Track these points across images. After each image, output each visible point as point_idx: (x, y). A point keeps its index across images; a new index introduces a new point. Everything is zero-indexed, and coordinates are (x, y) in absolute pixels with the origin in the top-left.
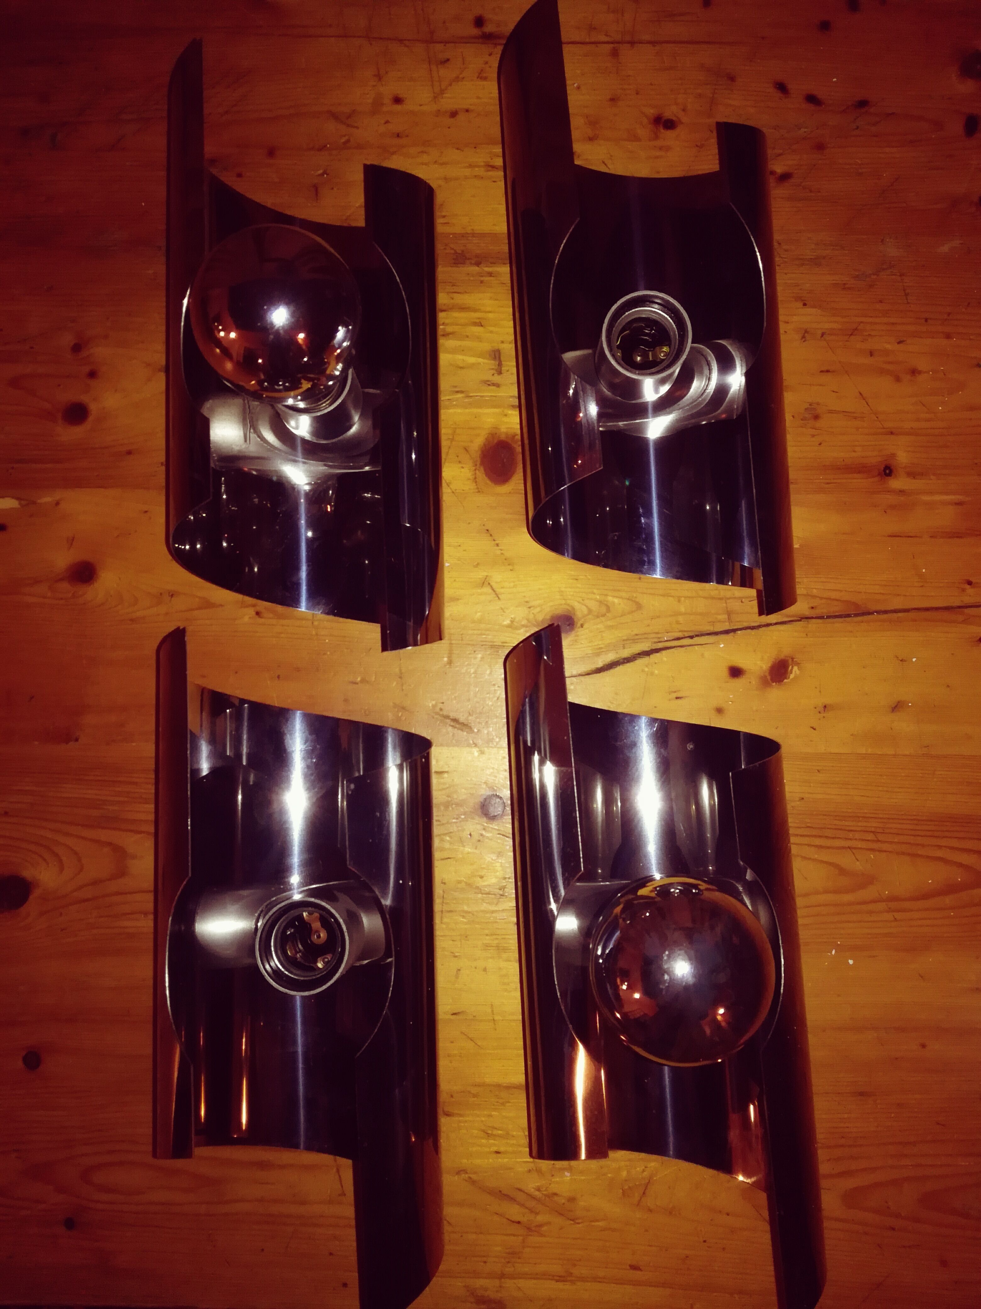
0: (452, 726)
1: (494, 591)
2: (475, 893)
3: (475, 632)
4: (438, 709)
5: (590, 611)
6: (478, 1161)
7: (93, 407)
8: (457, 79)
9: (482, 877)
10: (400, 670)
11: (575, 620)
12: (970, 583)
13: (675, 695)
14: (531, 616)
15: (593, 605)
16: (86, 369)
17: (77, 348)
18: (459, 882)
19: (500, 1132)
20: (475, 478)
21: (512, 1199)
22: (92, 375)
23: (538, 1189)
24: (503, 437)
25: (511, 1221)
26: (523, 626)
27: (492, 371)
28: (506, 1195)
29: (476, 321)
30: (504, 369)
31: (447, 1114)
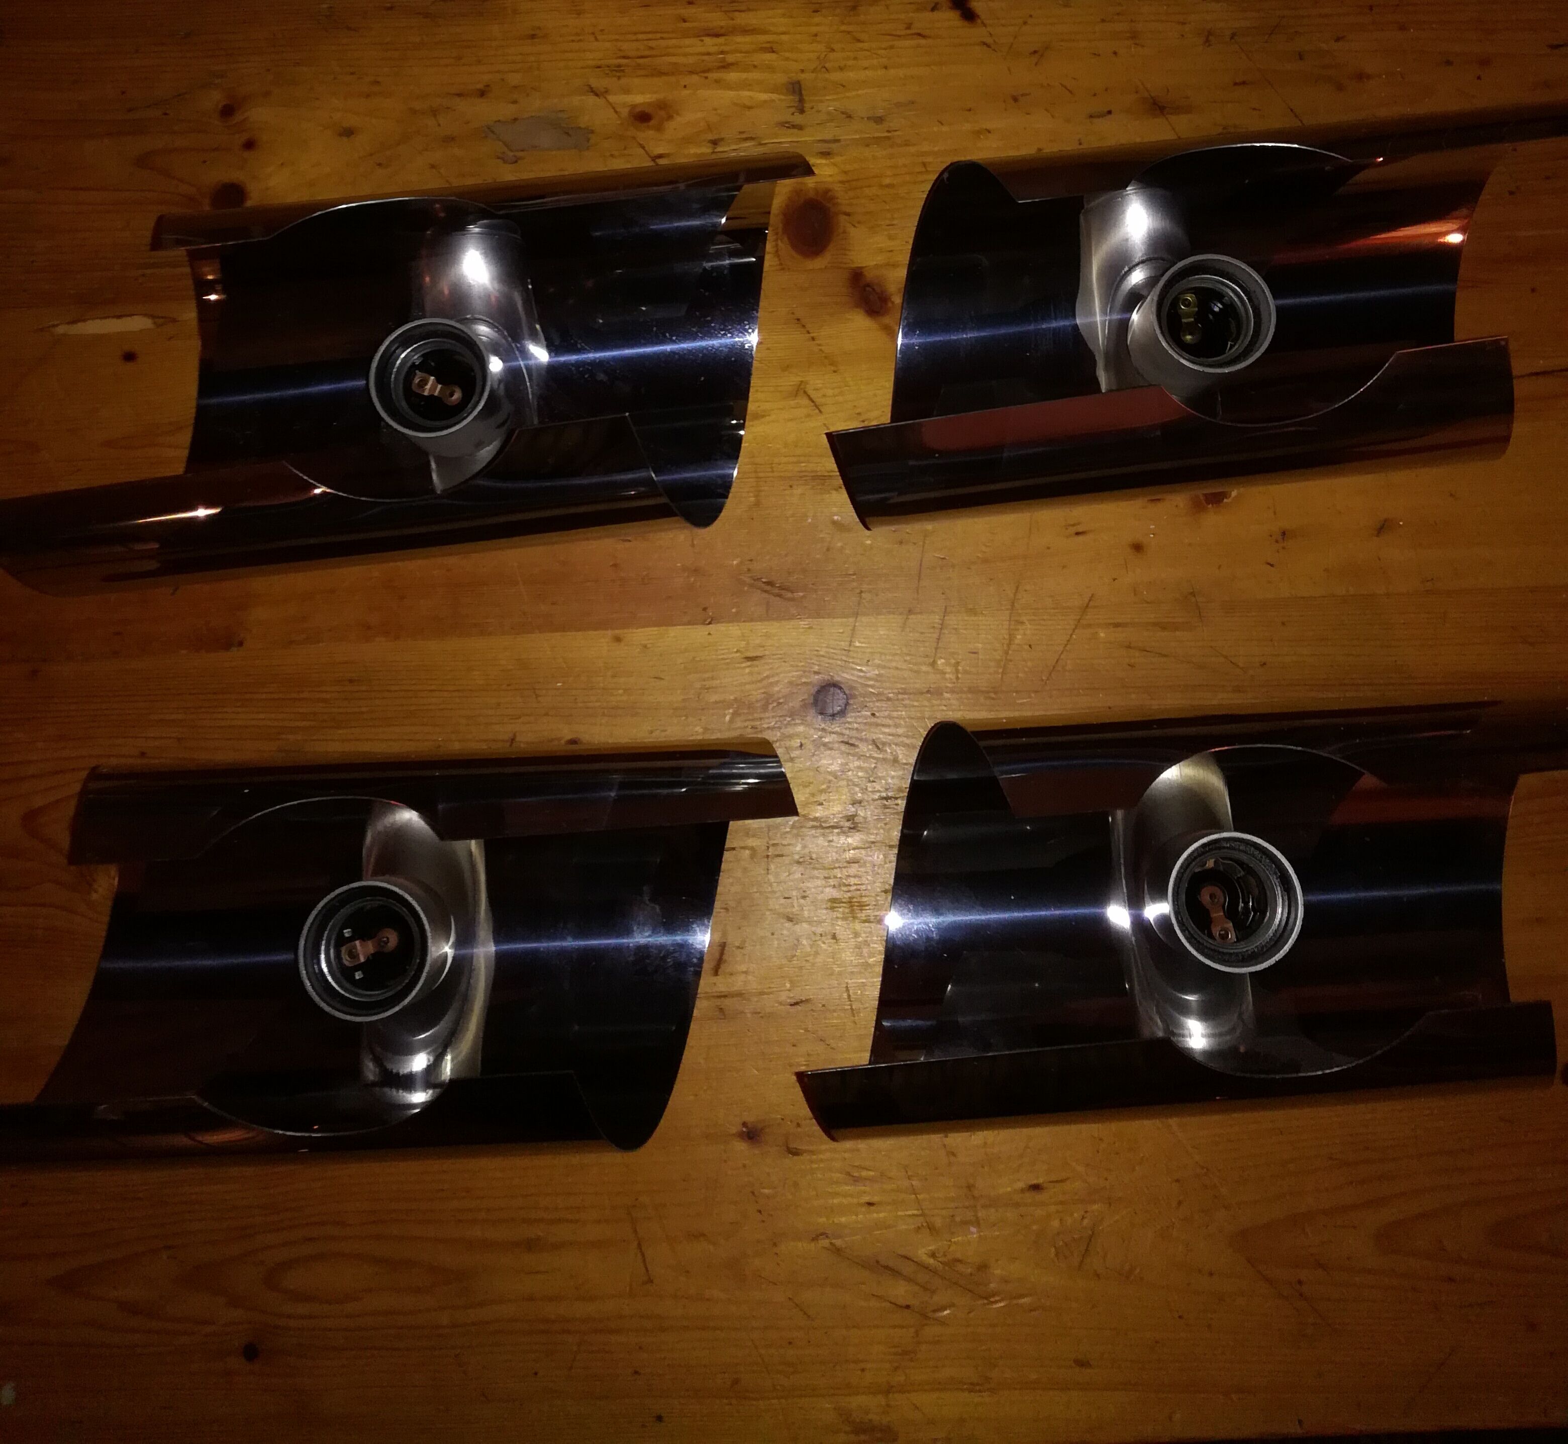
0: (765, 591)
1: (813, 402)
3: (790, 460)
4: (744, 571)
6: (843, 1219)
7: (252, 188)
13: (1073, 530)
16: (241, 138)
17: (227, 111)
19: (872, 1173)
20: (777, 251)
21: (895, 1273)
22: (250, 145)
23: (933, 1255)
24: (812, 194)
25: (896, 1305)
27: (793, 110)
28: (887, 1267)
29: (764, 45)
30: (807, 106)
31: (794, 1152)
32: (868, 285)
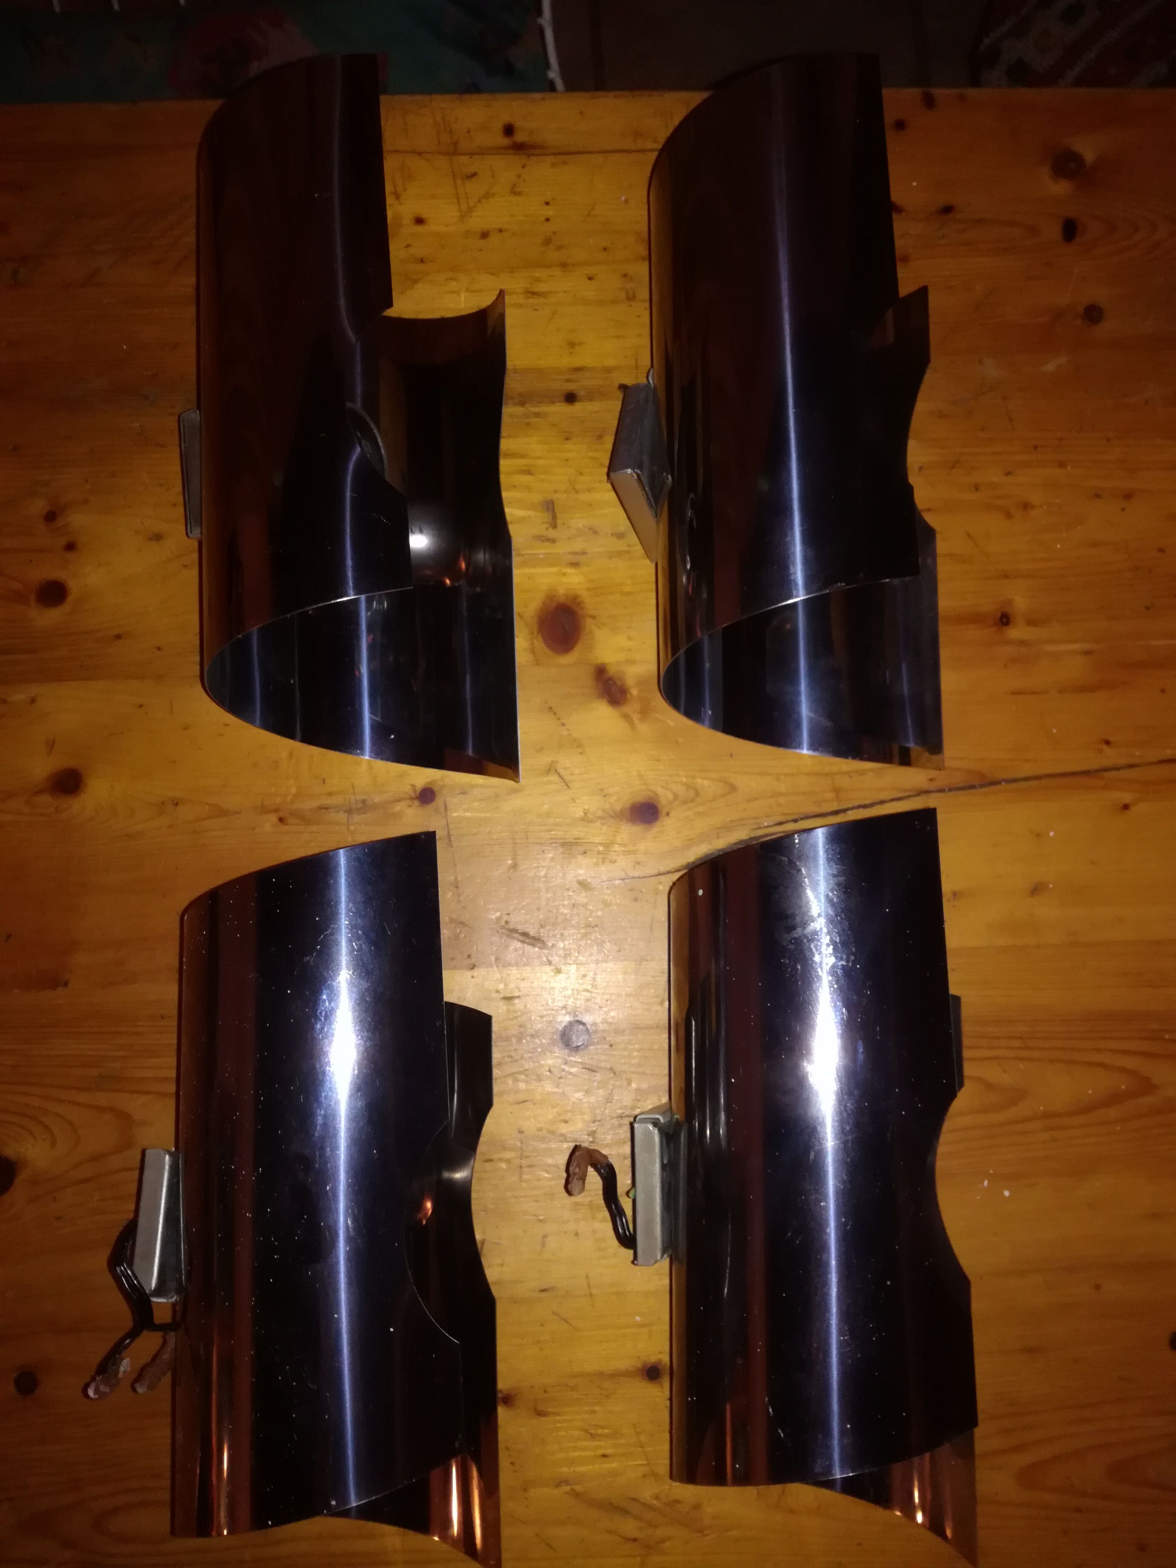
0: (521, 941)
1: (563, 779)
2: (561, 1141)
3: (543, 828)
4: (503, 923)
5: (676, 797)
6: (581, 1469)
7: (74, 587)
8: (487, 196)
9: (566, 1122)
10: (456, 879)
11: (660, 807)
12: (1107, 743)
14: (608, 806)
15: (680, 789)
16: (63, 541)
17: (51, 517)
18: (540, 1129)
19: (607, 1431)
20: (533, 649)
21: (623, 1511)
22: (70, 547)
23: (657, 1498)
24: (562, 600)
25: (625, 1538)
26: (599, 818)
27: (545, 526)
28: (617, 1508)
29: (524, 468)
30: (559, 522)
31: (540, 1414)
32: (610, 679)
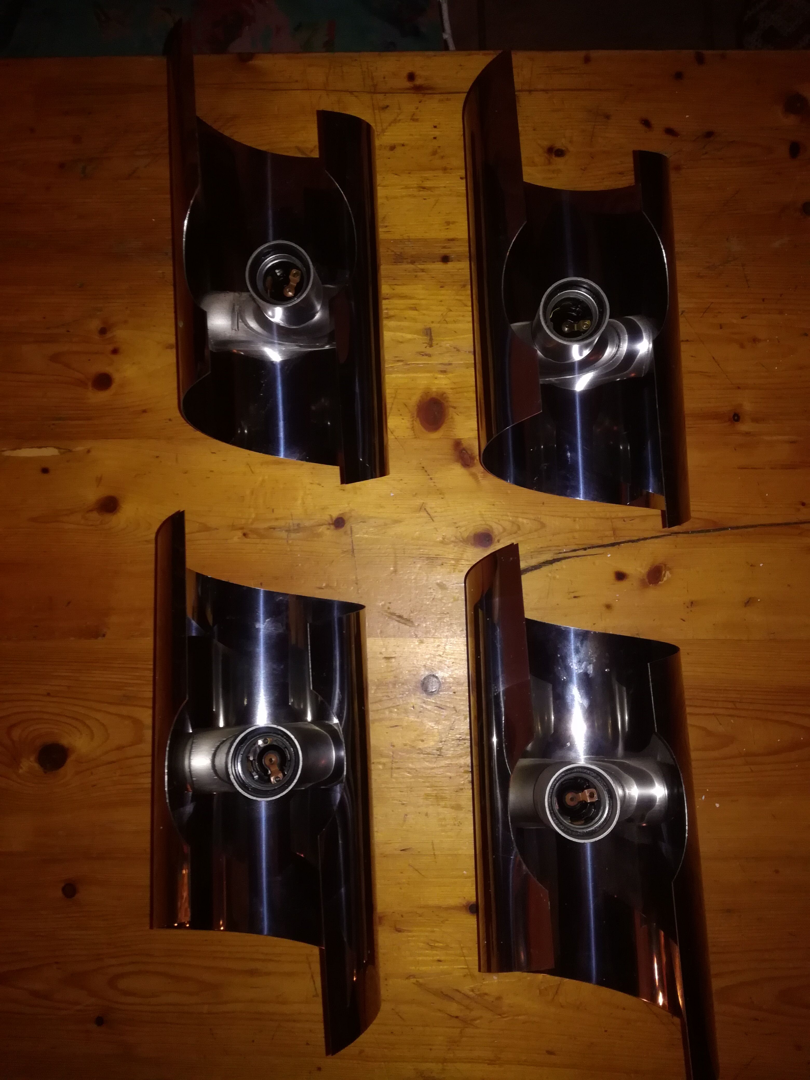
0: (397, 621)
1: (429, 515)
2: (419, 753)
3: (415, 547)
4: (386, 608)
5: (505, 530)
6: (424, 968)
7: (117, 377)
8: (395, 121)
9: (423, 741)
10: (356, 578)
11: (493, 537)
12: (803, 504)
13: (573, 595)
14: (459, 534)
15: (507, 525)
16: (110, 347)
17: (103, 331)
18: (405, 745)
19: (441, 945)
20: (413, 427)
21: (451, 998)
22: (115, 351)
23: (472, 990)
24: (434, 395)
25: (451, 1016)
26: (453, 542)
27: (425, 345)
28: (447, 995)
29: (412, 306)
30: (434, 342)
31: (399, 931)
32: (464, 449)
